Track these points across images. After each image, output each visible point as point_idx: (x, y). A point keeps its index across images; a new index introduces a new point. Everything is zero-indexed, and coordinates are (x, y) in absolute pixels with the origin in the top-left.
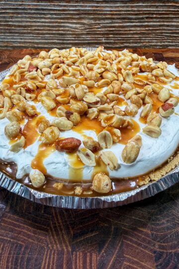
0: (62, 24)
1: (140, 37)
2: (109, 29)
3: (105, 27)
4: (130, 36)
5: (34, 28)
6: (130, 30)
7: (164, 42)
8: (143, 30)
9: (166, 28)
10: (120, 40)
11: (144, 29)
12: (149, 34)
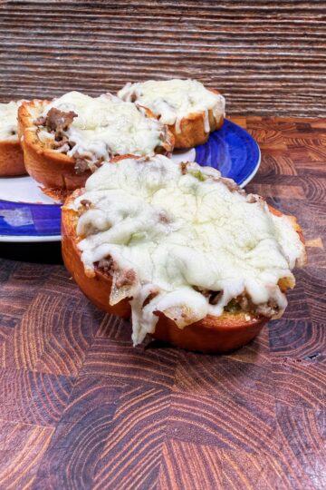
0: (153, 75)
1: (272, 98)
2: (224, 83)
3: (219, 80)
4: (256, 96)
5: (107, 80)
6: (258, 87)
7: (311, 107)
8: (278, 87)
9: (314, 84)
10: (242, 101)
11: (279, 84)
12: (287, 93)
